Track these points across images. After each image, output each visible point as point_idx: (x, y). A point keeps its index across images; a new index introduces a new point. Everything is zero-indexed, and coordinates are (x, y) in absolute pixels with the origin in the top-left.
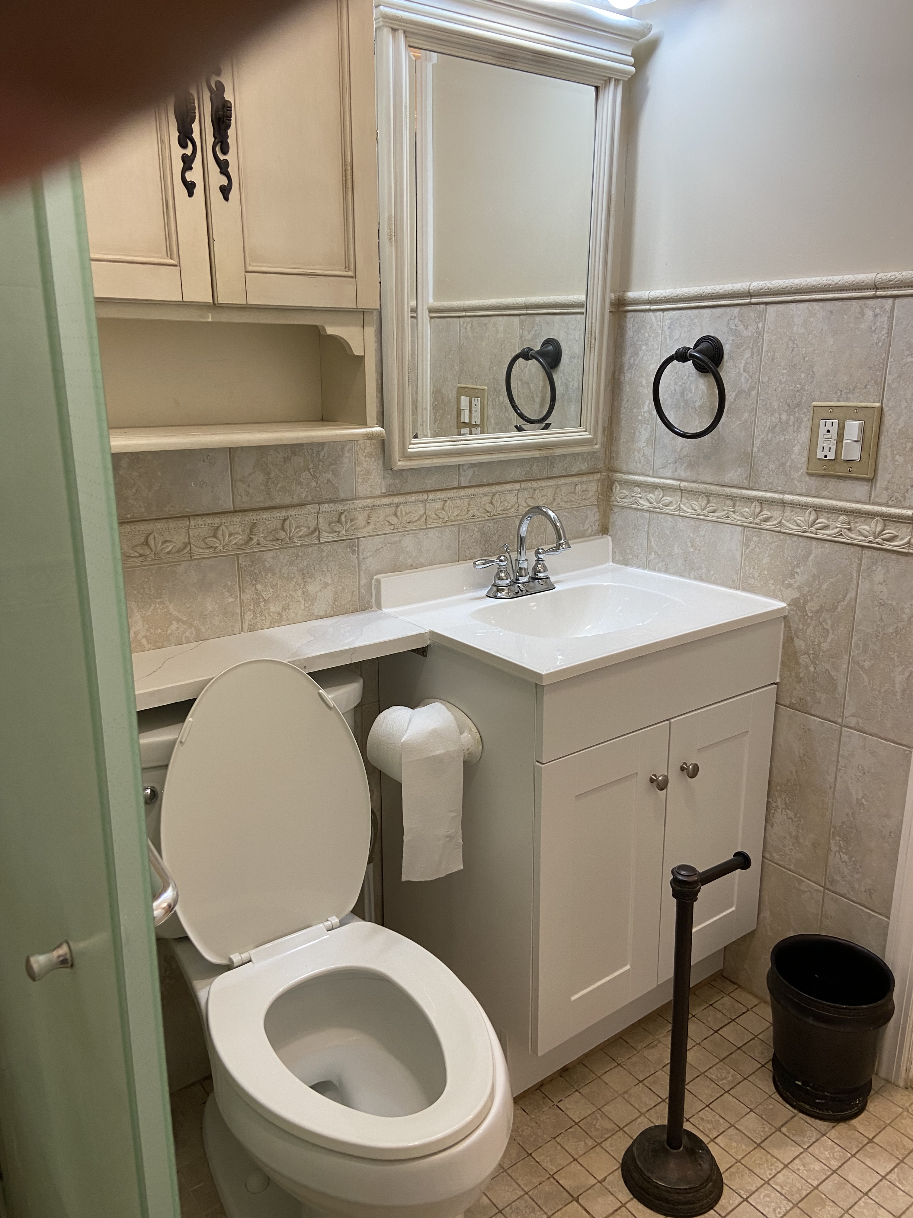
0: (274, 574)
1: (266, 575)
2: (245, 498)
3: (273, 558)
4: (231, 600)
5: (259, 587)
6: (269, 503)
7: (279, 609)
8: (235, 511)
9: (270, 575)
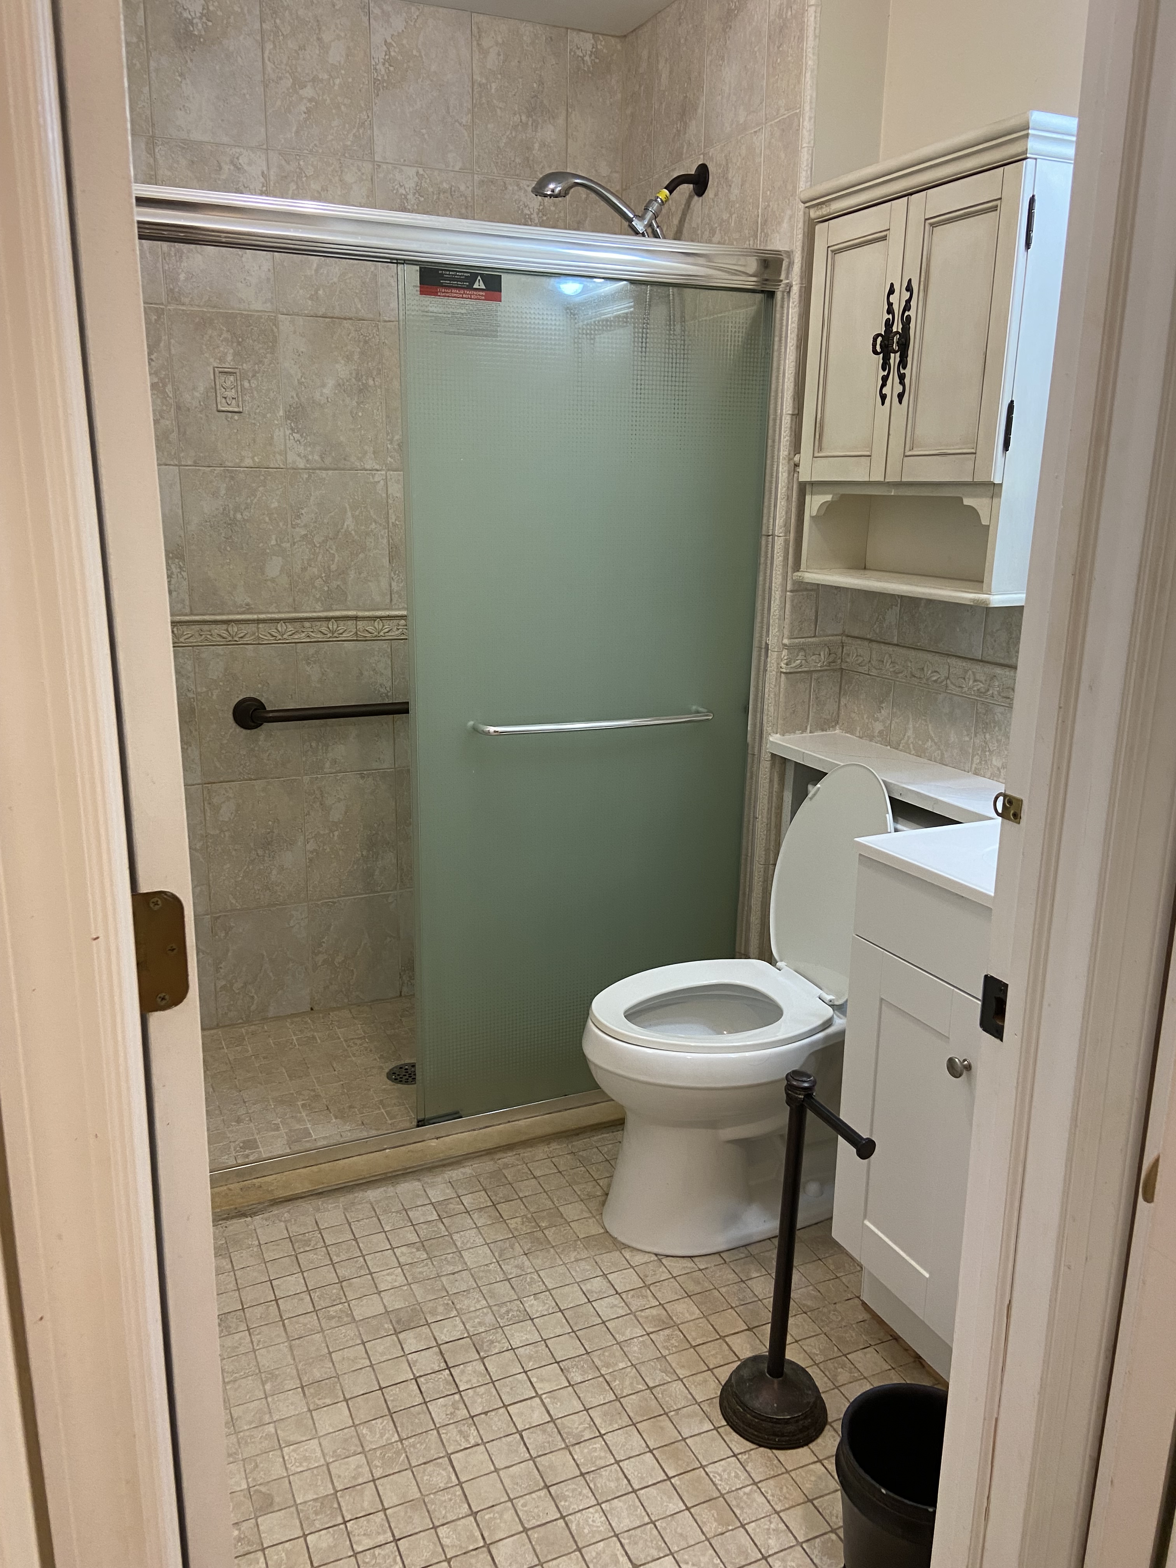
0: (1000, 730)
1: (994, 727)
2: (991, 652)
3: (1002, 714)
4: (967, 739)
5: (988, 736)
6: (1006, 662)
7: (999, 765)
8: (981, 661)
9: (997, 728)
